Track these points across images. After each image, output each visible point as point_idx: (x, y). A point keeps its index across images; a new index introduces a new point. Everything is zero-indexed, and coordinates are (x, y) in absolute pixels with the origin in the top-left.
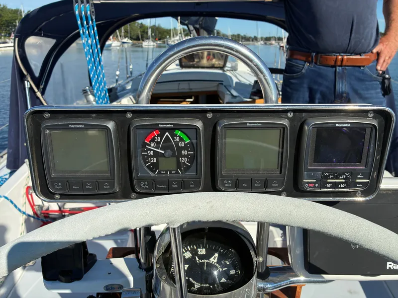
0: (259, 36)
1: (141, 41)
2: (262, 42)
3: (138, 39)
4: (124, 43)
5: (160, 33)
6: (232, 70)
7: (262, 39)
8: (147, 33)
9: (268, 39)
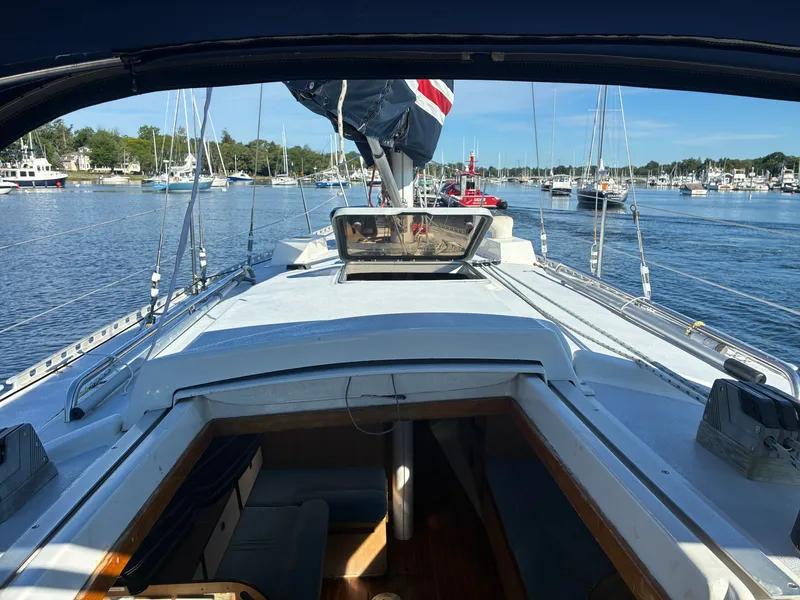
0: (499, 168)
1: (270, 177)
2: (505, 179)
3: (264, 172)
4: (236, 179)
5: (308, 161)
6: (489, 265)
7: (504, 172)
8: (281, 161)
9: (515, 172)
